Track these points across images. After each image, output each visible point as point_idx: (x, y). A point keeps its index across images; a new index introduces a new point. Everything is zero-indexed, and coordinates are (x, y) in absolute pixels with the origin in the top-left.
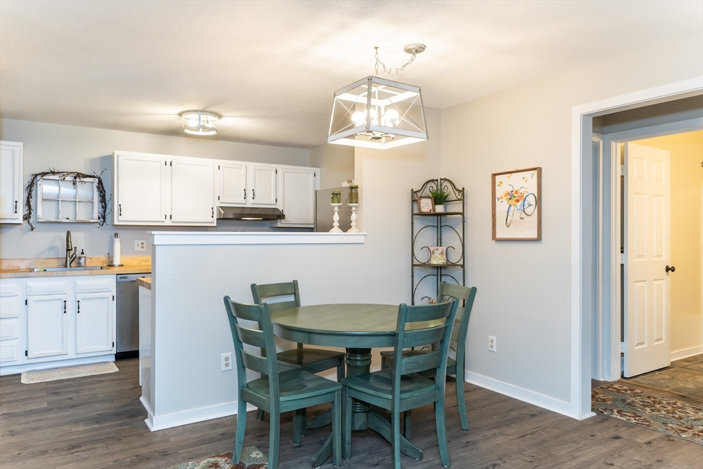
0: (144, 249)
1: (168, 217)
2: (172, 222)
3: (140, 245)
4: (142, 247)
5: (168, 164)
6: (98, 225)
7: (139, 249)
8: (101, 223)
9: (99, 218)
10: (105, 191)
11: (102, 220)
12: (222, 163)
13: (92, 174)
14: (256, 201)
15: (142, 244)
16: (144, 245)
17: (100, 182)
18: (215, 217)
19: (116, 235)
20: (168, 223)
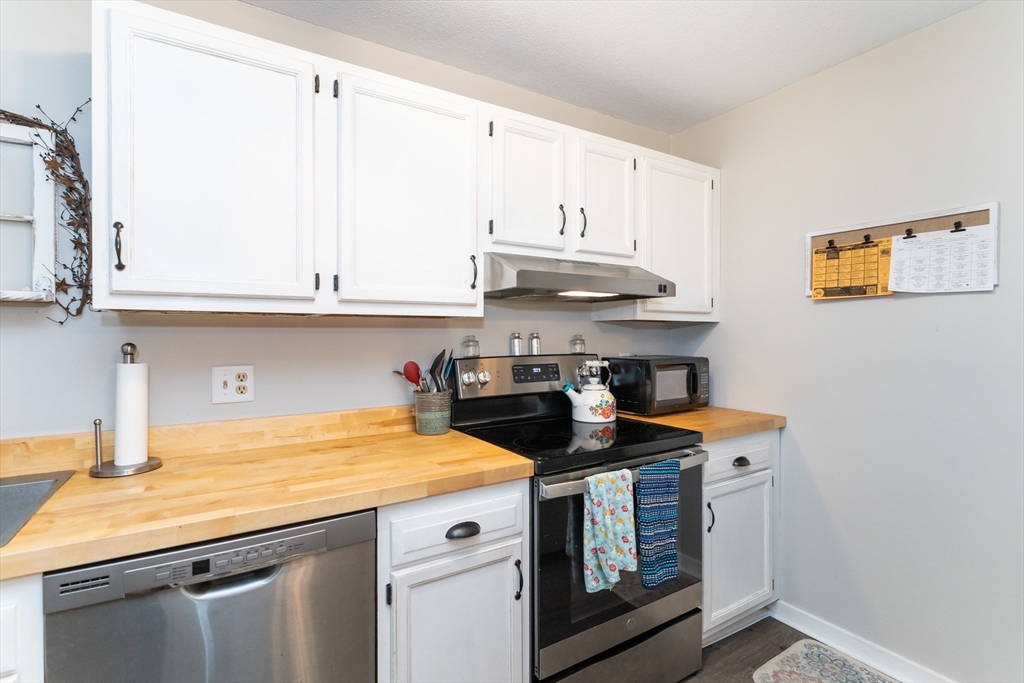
0: (249, 396)
1: (327, 283)
2: (343, 301)
3: (234, 384)
4: (241, 390)
5: (327, 87)
6: (60, 315)
7: (231, 395)
8: (73, 309)
9: (61, 286)
10: (86, 185)
11: (76, 292)
12: (503, 116)
13: (30, 114)
14: (588, 243)
15: (241, 377)
16: (249, 383)
17: (66, 149)
18: (481, 288)
19: (130, 353)
20: (326, 304)
